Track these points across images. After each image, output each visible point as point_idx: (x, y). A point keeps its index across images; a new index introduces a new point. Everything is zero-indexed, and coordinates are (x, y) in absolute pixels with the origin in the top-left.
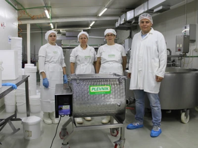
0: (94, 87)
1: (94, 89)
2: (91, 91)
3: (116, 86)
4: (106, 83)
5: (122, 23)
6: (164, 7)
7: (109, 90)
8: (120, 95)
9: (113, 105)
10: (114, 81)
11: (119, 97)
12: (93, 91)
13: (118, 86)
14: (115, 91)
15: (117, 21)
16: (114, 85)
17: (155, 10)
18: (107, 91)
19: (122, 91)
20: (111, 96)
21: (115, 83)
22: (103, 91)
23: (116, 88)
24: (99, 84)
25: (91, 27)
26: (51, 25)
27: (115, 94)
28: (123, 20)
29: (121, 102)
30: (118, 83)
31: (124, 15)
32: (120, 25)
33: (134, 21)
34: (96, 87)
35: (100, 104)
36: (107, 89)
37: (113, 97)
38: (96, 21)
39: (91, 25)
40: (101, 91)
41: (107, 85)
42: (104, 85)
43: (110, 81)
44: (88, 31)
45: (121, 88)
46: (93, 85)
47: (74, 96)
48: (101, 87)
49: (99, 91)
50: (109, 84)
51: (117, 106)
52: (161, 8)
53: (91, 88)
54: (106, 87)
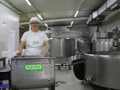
0: (29, 66)
1: (29, 67)
2: (26, 69)
3: (46, 64)
4: (38, 62)
5: (90, 21)
6: (119, 5)
7: (41, 68)
8: (50, 72)
9: (44, 80)
10: (45, 61)
11: (49, 73)
12: (28, 69)
13: (48, 64)
14: (46, 68)
15: (87, 20)
16: (45, 63)
17: (112, 8)
18: (39, 68)
19: (51, 69)
20: (43, 73)
21: (46, 62)
22: (36, 68)
23: (47, 66)
24: (33, 64)
25: (72, 25)
26: (45, 24)
27: (46, 71)
28: (91, 18)
29: (51, 78)
30: (48, 62)
31: (91, 15)
32: (89, 22)
33: (98, 19)
34: (30, 66)
35: (33, 79)
36: (39, 67)
37: (44, 74)
38: (74, 21)
39: (72, 24)
40: (34, 68)
41: (39, 64)
42: (37, 64)
43: (42, 61)
44: (70, 28)
45: (51, 66)
46: (28, 64)
47: (12, 73)
48: (34, 66)
49: (33, 69)
50: (41, 63)
51: (48, 81)
52: (116, 5)
53: (26, 66)
54: (38, 65)
